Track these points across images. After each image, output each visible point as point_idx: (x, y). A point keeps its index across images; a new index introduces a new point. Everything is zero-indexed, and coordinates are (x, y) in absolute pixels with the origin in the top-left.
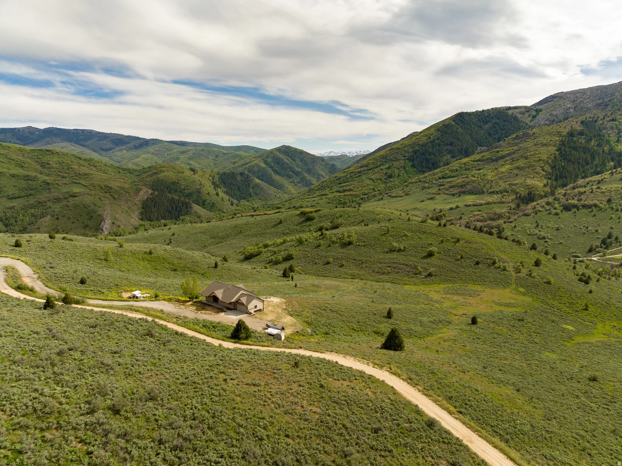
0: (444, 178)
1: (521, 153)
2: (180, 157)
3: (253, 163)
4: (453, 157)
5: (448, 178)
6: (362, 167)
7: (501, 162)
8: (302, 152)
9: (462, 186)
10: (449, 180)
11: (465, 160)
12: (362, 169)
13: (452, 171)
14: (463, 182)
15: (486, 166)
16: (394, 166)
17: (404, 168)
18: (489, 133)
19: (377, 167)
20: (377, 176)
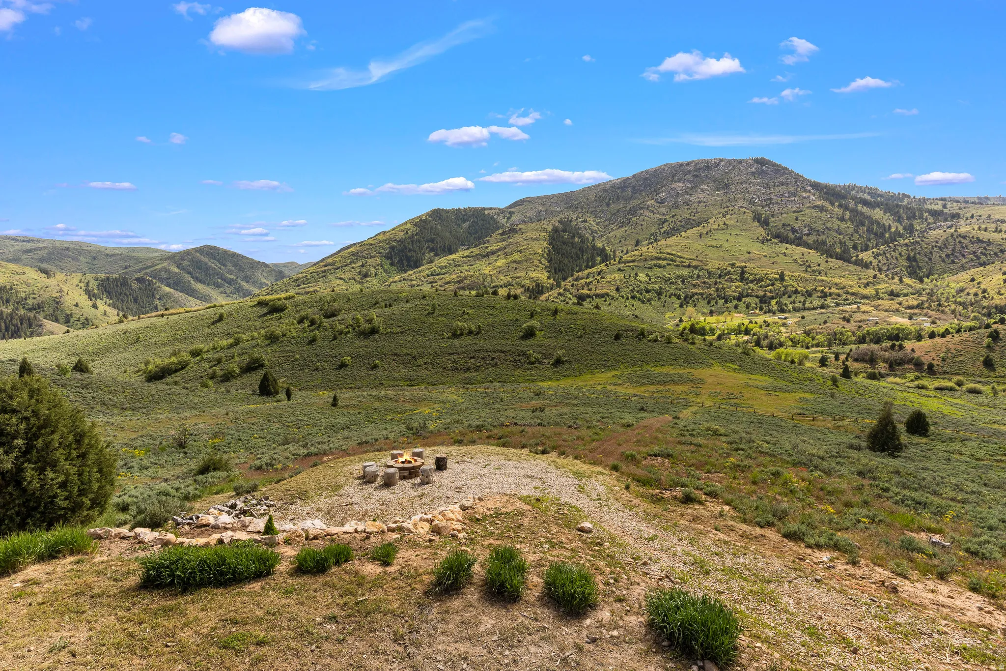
0: (432, 275)
1: (512, 247)
2: (23, 257)
3: (159, 267)
4: (436, 255)
5: (438, 275)
6: (325, 266)
7: (493, 257)
8: (234, 255)
9: (459, 282)
10: (441, 277)
11: (453, 256)
12: (326, 268)
13: (441, 268)
14: (458, 277)
15: (477, 262)
16: (368, 264)
17: (382, 266)
18: (468, 232)
19: (346, 266)
20: (350, 275)
